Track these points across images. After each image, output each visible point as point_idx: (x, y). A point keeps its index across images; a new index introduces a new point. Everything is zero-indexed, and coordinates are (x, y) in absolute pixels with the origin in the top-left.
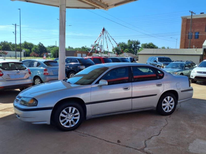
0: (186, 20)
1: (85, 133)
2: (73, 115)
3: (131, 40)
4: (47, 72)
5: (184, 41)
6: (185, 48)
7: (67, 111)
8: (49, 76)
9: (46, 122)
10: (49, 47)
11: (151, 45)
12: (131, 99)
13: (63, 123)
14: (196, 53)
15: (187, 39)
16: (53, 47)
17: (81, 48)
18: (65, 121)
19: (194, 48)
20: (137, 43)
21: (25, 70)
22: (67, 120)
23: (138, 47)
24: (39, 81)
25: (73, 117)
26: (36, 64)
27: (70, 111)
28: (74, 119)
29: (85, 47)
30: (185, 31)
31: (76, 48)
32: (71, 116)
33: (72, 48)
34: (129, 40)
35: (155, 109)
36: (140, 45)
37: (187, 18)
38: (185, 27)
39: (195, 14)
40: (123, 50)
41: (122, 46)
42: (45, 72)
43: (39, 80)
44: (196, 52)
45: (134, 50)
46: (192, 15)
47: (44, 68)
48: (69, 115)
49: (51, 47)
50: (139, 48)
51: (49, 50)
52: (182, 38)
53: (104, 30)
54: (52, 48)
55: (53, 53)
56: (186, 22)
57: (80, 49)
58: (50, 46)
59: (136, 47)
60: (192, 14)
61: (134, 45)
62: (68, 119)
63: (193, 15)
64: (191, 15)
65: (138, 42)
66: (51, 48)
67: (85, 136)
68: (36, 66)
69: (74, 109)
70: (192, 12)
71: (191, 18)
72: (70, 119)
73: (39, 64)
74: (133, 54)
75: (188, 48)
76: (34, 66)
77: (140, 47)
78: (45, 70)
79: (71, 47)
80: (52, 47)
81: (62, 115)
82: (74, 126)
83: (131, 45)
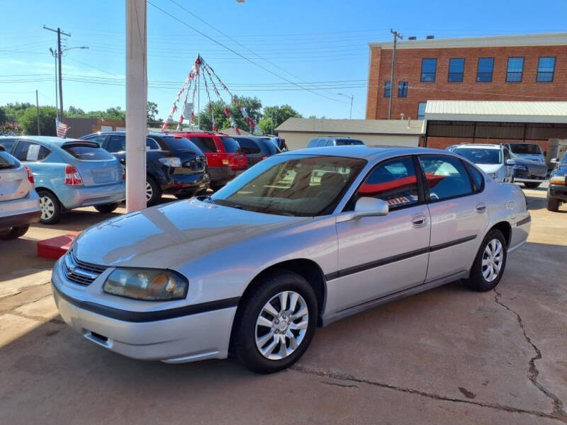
0: (380, 53)
1: (334, 371)
2: (291, 316)
3: (239, 97)
4: (76, 176)
5: (376, 102)
6: (377, 118)
7: (277, 305)
8: (83, 187)
9: (217, 352)
10: (11, 107)
11: (287, 112)
12: (427, 254)
13: (264, 347)
14: (408, 130)
15: (382, 96)
16: (24, 107)
17: (106, 112)
18: (271, 340)
19: (402, 118)
20: (254, 104)
21: (18, 169)
22: (275, 336)
23: (257, 113)
24: (51, 205)
25: (292, 323)
26: (33, 150)
27: (284, 306)
28: (293, 331)
29: (116, 108)
30: (377, 78)
31: (93, 113)
32: (287, 319)
33: (81, 112)
34: (236, 97)
35: (467, 277)
36: (262, 111)
37: (383, 48)
38: (379, 67)
39: (401, 38)
40: (222, 121)
41: (219, 112)
42: (70, 175)
43: (49, 201)
44: (408, 128)
45: (248, 123)
46: (395, 41)
47: (65, 165)
48: (281, 319)
49: (17, 108)
50: (258, 117)
51: (11, 115)
52: (370, 95)
53: (199, 62)
54: (22, 110)
55: (26, 125)
56: (379, 57)
57: (102, 114)
58: (15, 104)
59: (251, 115)
60: (395, 37)
61: (248, 110)
62: (277, 331)
63: (399, 40)
64: (393, 40)
65: (256, 101)
66: (19, 111)
67: (350, 386)
68: (36, 158)
69: (295, 297)
70: (395, 33)
71: (393, 48)
72: (283, 333)
73: (45, 152)
74: (246, 131)
75: (387, 119)
76: (28, 159)
77: (262, 116)
78: (70, 170)
79: (77, 108)
80: (19, 109)
81: (262, 321)
82: (293, 353)
83: (239, 108)
